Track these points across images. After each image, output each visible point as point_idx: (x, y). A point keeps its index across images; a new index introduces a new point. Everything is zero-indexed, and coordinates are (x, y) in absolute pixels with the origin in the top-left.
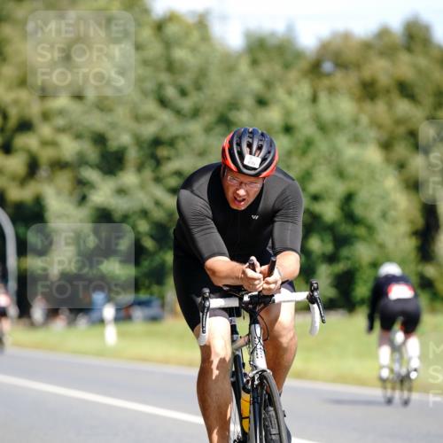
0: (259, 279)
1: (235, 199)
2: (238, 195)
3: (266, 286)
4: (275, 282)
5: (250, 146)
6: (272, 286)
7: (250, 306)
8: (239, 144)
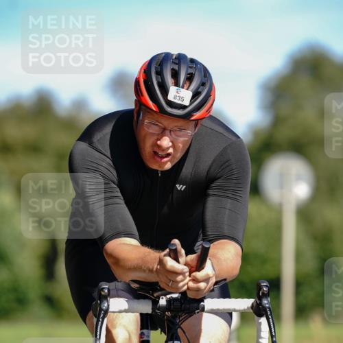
0: (182, 273)
1: (155, 153)
2: (159, 147)
3: (191, 284)
4: (207, 280)
5: (175, 75)
6: (202, 285)
7: (168, 314)
8: (160, 73)
